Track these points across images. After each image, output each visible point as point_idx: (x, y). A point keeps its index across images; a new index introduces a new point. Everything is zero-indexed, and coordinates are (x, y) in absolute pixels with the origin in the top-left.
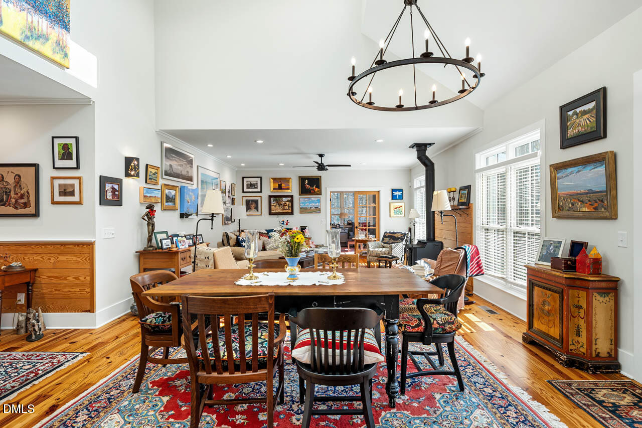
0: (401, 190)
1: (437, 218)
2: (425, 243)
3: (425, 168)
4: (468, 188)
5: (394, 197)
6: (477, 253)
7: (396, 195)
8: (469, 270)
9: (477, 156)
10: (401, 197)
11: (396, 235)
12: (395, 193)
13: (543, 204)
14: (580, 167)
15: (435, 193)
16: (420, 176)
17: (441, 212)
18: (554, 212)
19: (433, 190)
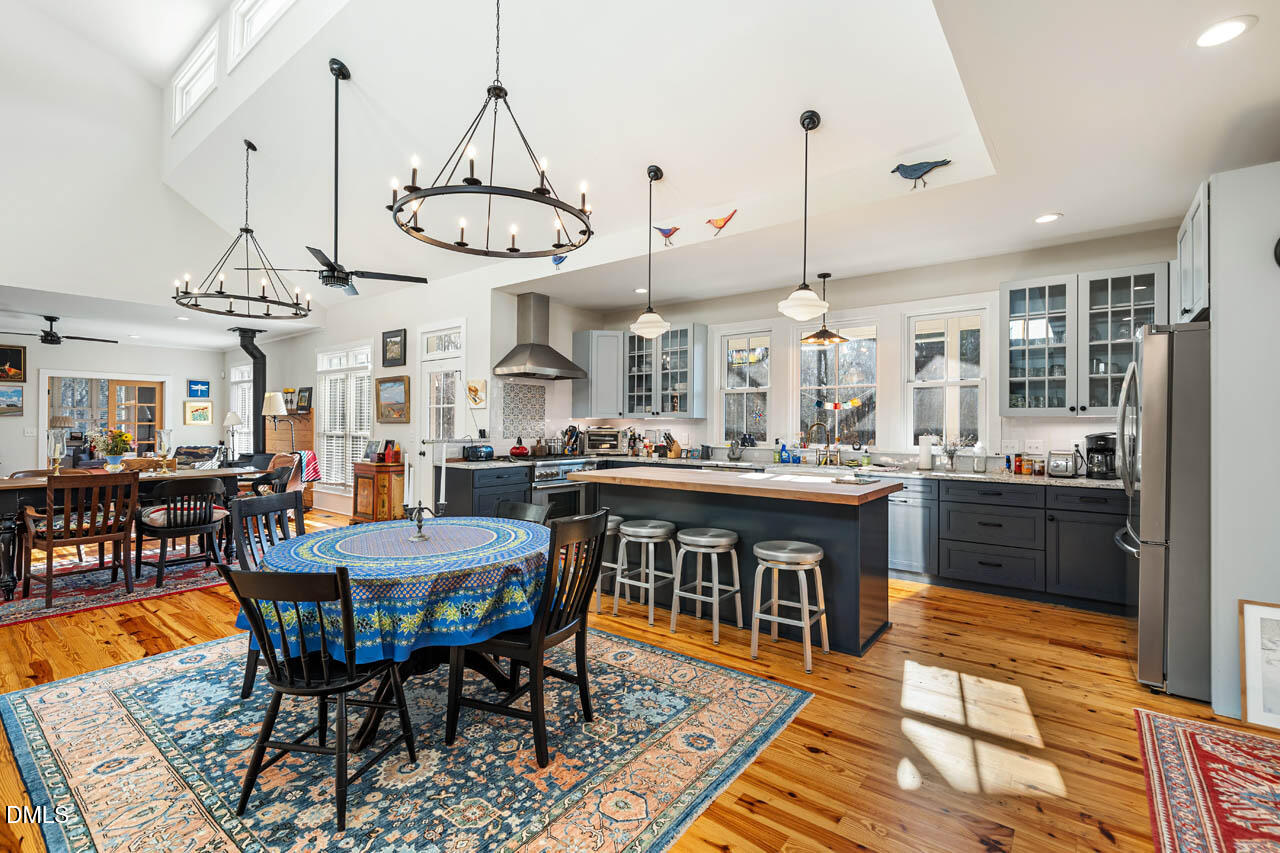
0: (207, 384)
1: (269, 424)
2: (251, 456)
3: (252, 360)
4: (310, 390)
5: (192, 394)
6: (314, 458)
7: (196, 389)
8: (304, 474)
9: (320, 356)
10: (206, 394)
11: (199, 451)
12: (195, 387)
13: (370, 410)
14: (392, 384)
15: (267, 395)
16: (241, 365)
17: (275, 417)
18: (378, 418)
19: (264, 391)
